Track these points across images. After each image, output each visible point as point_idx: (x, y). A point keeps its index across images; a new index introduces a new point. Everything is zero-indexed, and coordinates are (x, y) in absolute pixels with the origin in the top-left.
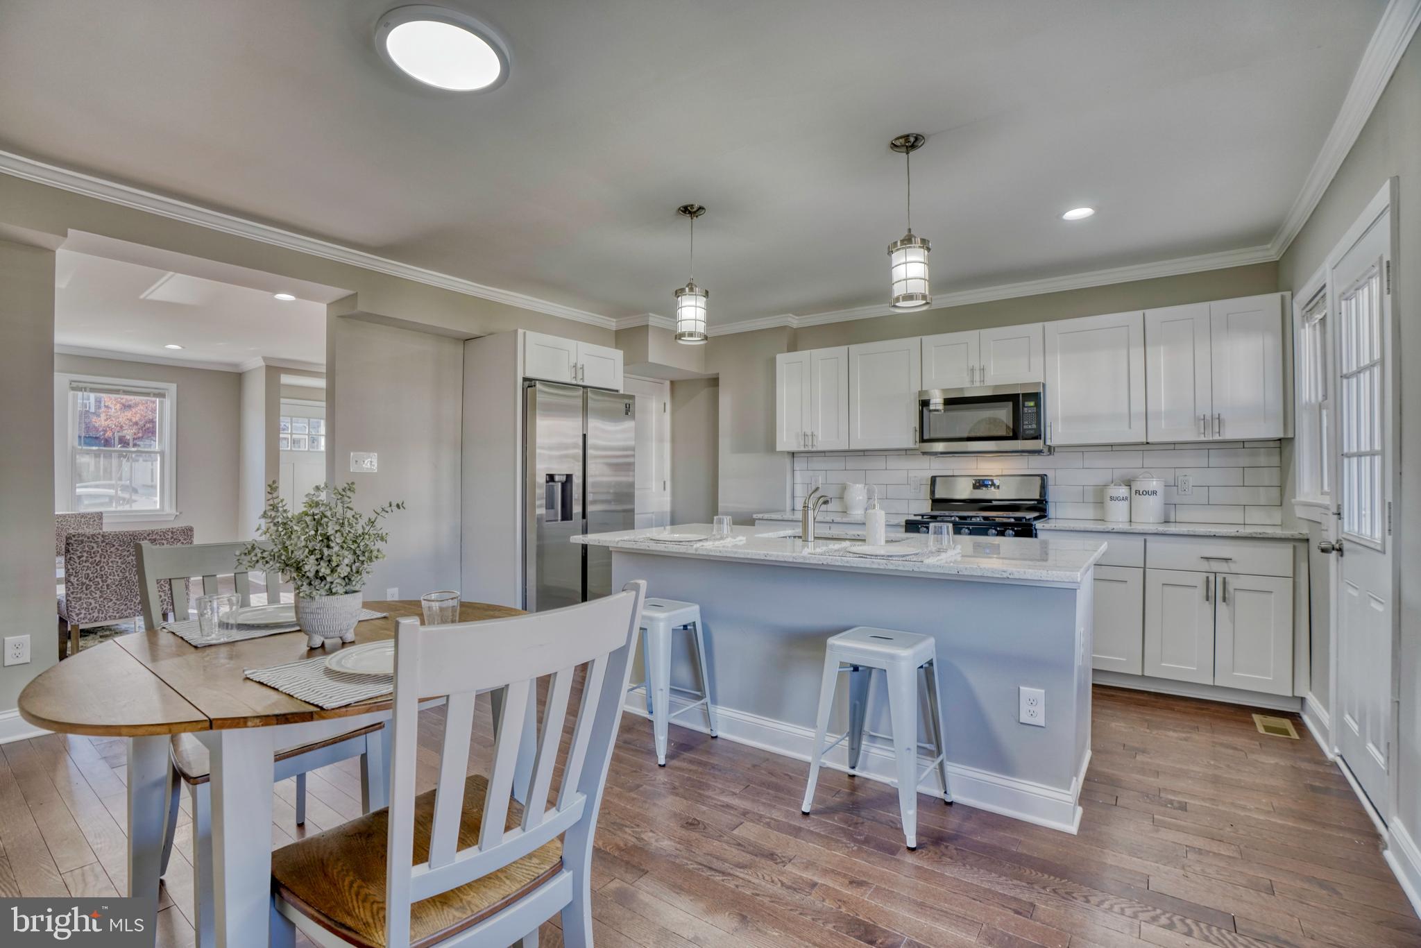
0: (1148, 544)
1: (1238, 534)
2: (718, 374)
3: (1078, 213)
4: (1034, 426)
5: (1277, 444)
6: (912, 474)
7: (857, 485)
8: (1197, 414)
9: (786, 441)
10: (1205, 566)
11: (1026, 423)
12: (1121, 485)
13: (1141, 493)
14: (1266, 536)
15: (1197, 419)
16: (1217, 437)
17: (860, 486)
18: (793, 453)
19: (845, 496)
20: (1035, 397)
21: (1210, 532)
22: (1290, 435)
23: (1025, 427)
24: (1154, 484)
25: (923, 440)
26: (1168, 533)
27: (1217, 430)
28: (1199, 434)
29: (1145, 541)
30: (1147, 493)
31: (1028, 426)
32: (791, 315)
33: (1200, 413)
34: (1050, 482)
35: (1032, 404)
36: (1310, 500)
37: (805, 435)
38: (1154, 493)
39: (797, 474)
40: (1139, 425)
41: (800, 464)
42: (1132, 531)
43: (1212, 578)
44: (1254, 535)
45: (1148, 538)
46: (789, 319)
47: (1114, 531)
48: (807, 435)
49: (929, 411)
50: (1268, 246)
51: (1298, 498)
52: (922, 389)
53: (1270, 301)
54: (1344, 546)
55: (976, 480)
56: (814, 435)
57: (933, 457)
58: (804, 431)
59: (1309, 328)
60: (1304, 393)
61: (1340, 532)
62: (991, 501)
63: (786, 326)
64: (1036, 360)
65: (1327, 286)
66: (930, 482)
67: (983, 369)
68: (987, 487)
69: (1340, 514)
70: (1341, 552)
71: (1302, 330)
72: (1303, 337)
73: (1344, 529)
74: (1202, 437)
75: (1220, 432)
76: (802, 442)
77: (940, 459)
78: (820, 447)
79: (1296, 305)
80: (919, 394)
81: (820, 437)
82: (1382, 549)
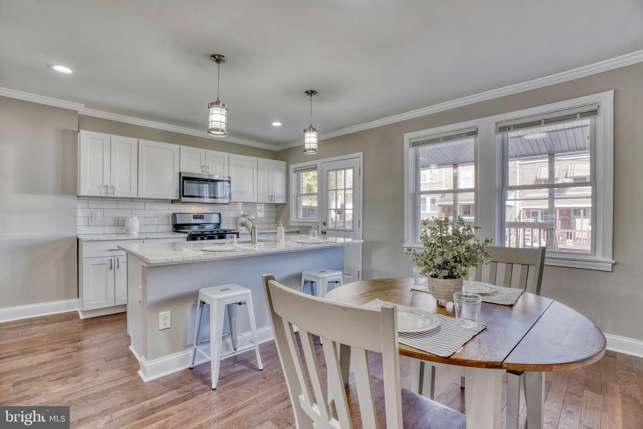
3: (277, 124)
5: (275, 205)
6: (159, 212)
7: (134, 218)
15: (269, 196)
16: (273, 202)
17: (136, 218)
20: (229, 182)
22: (285, 202)
24: (253, 217)
25: (182, 196)
27: (274, 200)
33: (270, 194)
35: (227, 185)
39: (80, 211)
40: (255, 196)
48: (107, 187)
49: (186, 182)
50: (276, 146)
51: (291, 220)
52: (181, 171)
53: (283, 163)
54: (327, 231)
55: (194, 215)
56: (113, 187)
57: (170, 204)
58: (105, 184)
59: (296, 174)
60: (293, 191)
61: (324, 228)
62: (200, 224)
63: (78, 111)
64: (226, 167)
65: (317, 166)
66: (171, 216)
67: (208, 167)
68: (199, 218)
69: (326, 224)
70: (325, 233)
71: (293, 174)
72: (293, 176)
73: (327, 227)
74: (270, 202)
75: (274, 201)
76: (103, 191)
77: (174, 205)
78: (117, 195)
79: (292, 167)
80: (180, 174)
81: (117, 189)
82: (352, 230)
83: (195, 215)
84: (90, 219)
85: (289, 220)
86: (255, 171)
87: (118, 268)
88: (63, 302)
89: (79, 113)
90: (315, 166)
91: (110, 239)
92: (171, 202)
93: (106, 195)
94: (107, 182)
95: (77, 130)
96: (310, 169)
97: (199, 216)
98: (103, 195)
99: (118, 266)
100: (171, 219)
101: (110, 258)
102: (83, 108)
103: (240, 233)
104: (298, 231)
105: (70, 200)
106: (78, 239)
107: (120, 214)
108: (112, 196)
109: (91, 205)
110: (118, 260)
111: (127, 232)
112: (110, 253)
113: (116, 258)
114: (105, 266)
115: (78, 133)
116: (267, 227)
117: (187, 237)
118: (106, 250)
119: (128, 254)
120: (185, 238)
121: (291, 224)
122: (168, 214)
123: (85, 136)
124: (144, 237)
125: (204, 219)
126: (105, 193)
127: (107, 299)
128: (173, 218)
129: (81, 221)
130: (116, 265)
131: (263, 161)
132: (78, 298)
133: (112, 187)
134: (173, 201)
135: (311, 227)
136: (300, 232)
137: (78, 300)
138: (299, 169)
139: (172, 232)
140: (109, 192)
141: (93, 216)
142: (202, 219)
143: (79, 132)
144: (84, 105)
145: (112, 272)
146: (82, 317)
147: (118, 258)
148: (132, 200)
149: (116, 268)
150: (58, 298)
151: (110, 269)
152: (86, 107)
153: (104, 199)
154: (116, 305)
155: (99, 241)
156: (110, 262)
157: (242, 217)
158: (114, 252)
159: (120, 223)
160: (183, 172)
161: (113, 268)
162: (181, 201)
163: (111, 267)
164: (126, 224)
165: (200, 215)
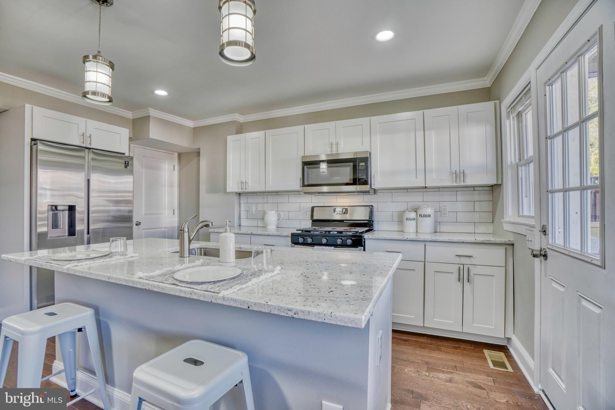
0: (427, 247)
1: (476, 241)
2: (199, 148)
3: (385, 35)
4: (365, 177)
5: (491, 188)
6: (302, 205)
7: (271, 212)
8: (451, 171)
9: (232, 186)
10: (458, 260)
11: (360, 175)
12: (412, 212)
13: (422, 216)
14: (491, 242)
15: (452, 173)
16: (462, 184)
17: (273, 212)
18: (240, 194)
19: (265, 218)
20: (366, 160)
21: (461, 240)
22: (500, 183)
23: (360, 178)
24: (429, 211)
25: (304, 185)
26: (437, 240)
28: (453, 182)
29: (425, 245)
30: (426, 216)
32: (237, 114)
33: (453, 170)
34: (375, 210)
35: (363, 164)
36: (512, 220)
37: (242, 183)
38: (429, 216)
39: (242, 205)
40: (421, 176)
41: (243, 200)
42: (417, 240)
43: (462, 268)
44: (485, 242)
45: (427, 243)
46: (237, 117)
47: (408, 239)
49: (308, 168)
51: (505, 219)
52: (302, 157)
53: (489, 105)
54: (549, 253)
56: (247, 183)
57: (313, 196)
58: (242, 180)
60: (508, 157)
61: (544, 243)
62: (343, 221)
63: (235, 121)
64: (366, 139)
65: (530, 86)
67: (338, 143)
69: (546, 232)
70: (546, 257)
71: (507, 121)
72: (508, 125)
74: (455, 184)
75: (464, 181)
78: (250, 190)
79: (505, 105)
81: (250, 184)
84: (248, 212)
85: (503, 219)
86: (420, 134)
98: (241, 191)
100: (309, 213)
103: (366, 237)
108: (246, 191)
116: (470, 228)
121: (505, 227)
122: (308, 208)
125: (347, 214)
129: (243, 214)
131: (437, 113)
135: (526, 236)
138: (512, 106)
140: (244, 188)
142: (345, 214)
157: (410, 211)
162: (303, 191)
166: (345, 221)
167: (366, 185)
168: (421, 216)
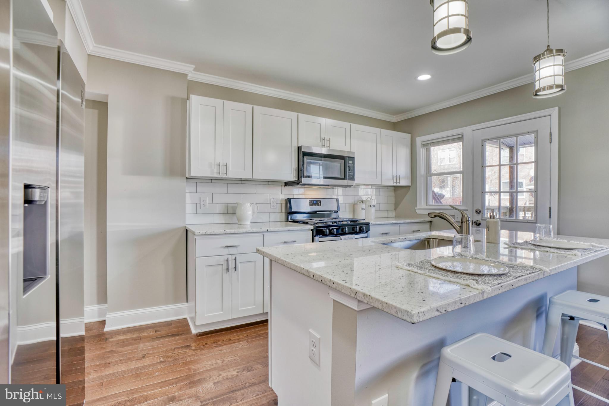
3: (424, 77)
4: (352, 174)
6: (271, 197)
7: (246, 204)
8: (393, 175)
9: (199, 168)
15: (393, 177)
16: (398, 184)
17: (248, 205)
20: (352, 158)
22: (410, 185)
26: (406, 222)
27: (399, 182)
29: (399, 226)
31: (349, 173)
35: (351, 162)
36: (423, 207)
37: (218, 165)
40: (379, 176)
41: (190, 188)
45: (400, 225)
48: (220, 165)
49: (307, 159)
50: (394, 116)
51: (418, 207)
52: (299, 145)
53: (408, 136)
54: (482, 222)
55: (310, 201)
56: (226, 166)
57: (283, 187)
58: (218, 161)
59: (424, 149)
60: (421, 170)
61: (477, 218)
62: (317, 212)
63: (186, 75)
64: (348, 141)
65: (463, 136)
66: (284, 202)
67: (329, 140)
68: (315, 204)
69: (480, 212)
70: (479, 224)
71: (422, 149)
72: (421, 152)
73: (482, 217)
74: (395, 184)
76: (215, 171)
77: (287, 187)
79: (419, 140)
80: (299, 148)
81: (230, 168)
82: (534, 222)
83: (312, 201)
84: (198, 205)
85: (417, 207)
86: (379, 145)
87: (236, 270)
88: (172, 307)
89: (188, 79)
90: (460, 136)
91: (226, 233)
92: (284, 184)
93: (218, 176)
94: (219, 160)
95: (186, 97)
96: (450, 141)
97: (315, 202)
98: (216, 175)
99: (235, 268)
100: (284, 205)
101: (226, 258)
102: (192, 72)
103: (370, 224)
104: (431, 221)
105: (178, 183)
106: (187, 230)
107: (231, 199)
108: (225, 176)
109: (200, 189)
110: (235, 259)
111: (239, 222)
112: (226, 251)
113: (233, 257)
114: (220, 268)
115: (188, 101)
116: (386, 215)
117: (312, 230)
118: (222, 247)
119: (272, 261)
120: (309, 230)
121: (418, 212)
122: (281, 200)
123: (196, 101)
124: (264, 229)
125: (321, 205)
126: (217, 173)
127: (222, 310)
128: (286, 203)
129: (189, 208)
130: (233, 266)
131: (386, 132)
132: (187, 302)
133: (224, 166)
134: (287, 184)
135: (454, 215)
136: (433, 223)
137: (187, 305)
138: (431, 142)
139: (286, 221)
140: (222, 172)
141: (202, 203)
142: (318, 205)
143: (188, 98)
144: (194, 66)
145: (227, 276)
146: (194, 331)
147: (236, 257)
148: (243, 182)
149: (233, 270)
150: (167, 302)
151: (226, 271)
152: (195, 70)
153: (213, 181)
154: (232, 318)
155: (214, 234)
156: (226, 262)
157: (360, 203)
158: (230, 249)
159: (230, 211)
160: (303, 146)
161: (230, 270)
162: (301, 182)
163: (228, 269)
164: (238, 212)
165: (317, 201)
166: (318, 213)
167: (353, 180)
168: (370, 207)
